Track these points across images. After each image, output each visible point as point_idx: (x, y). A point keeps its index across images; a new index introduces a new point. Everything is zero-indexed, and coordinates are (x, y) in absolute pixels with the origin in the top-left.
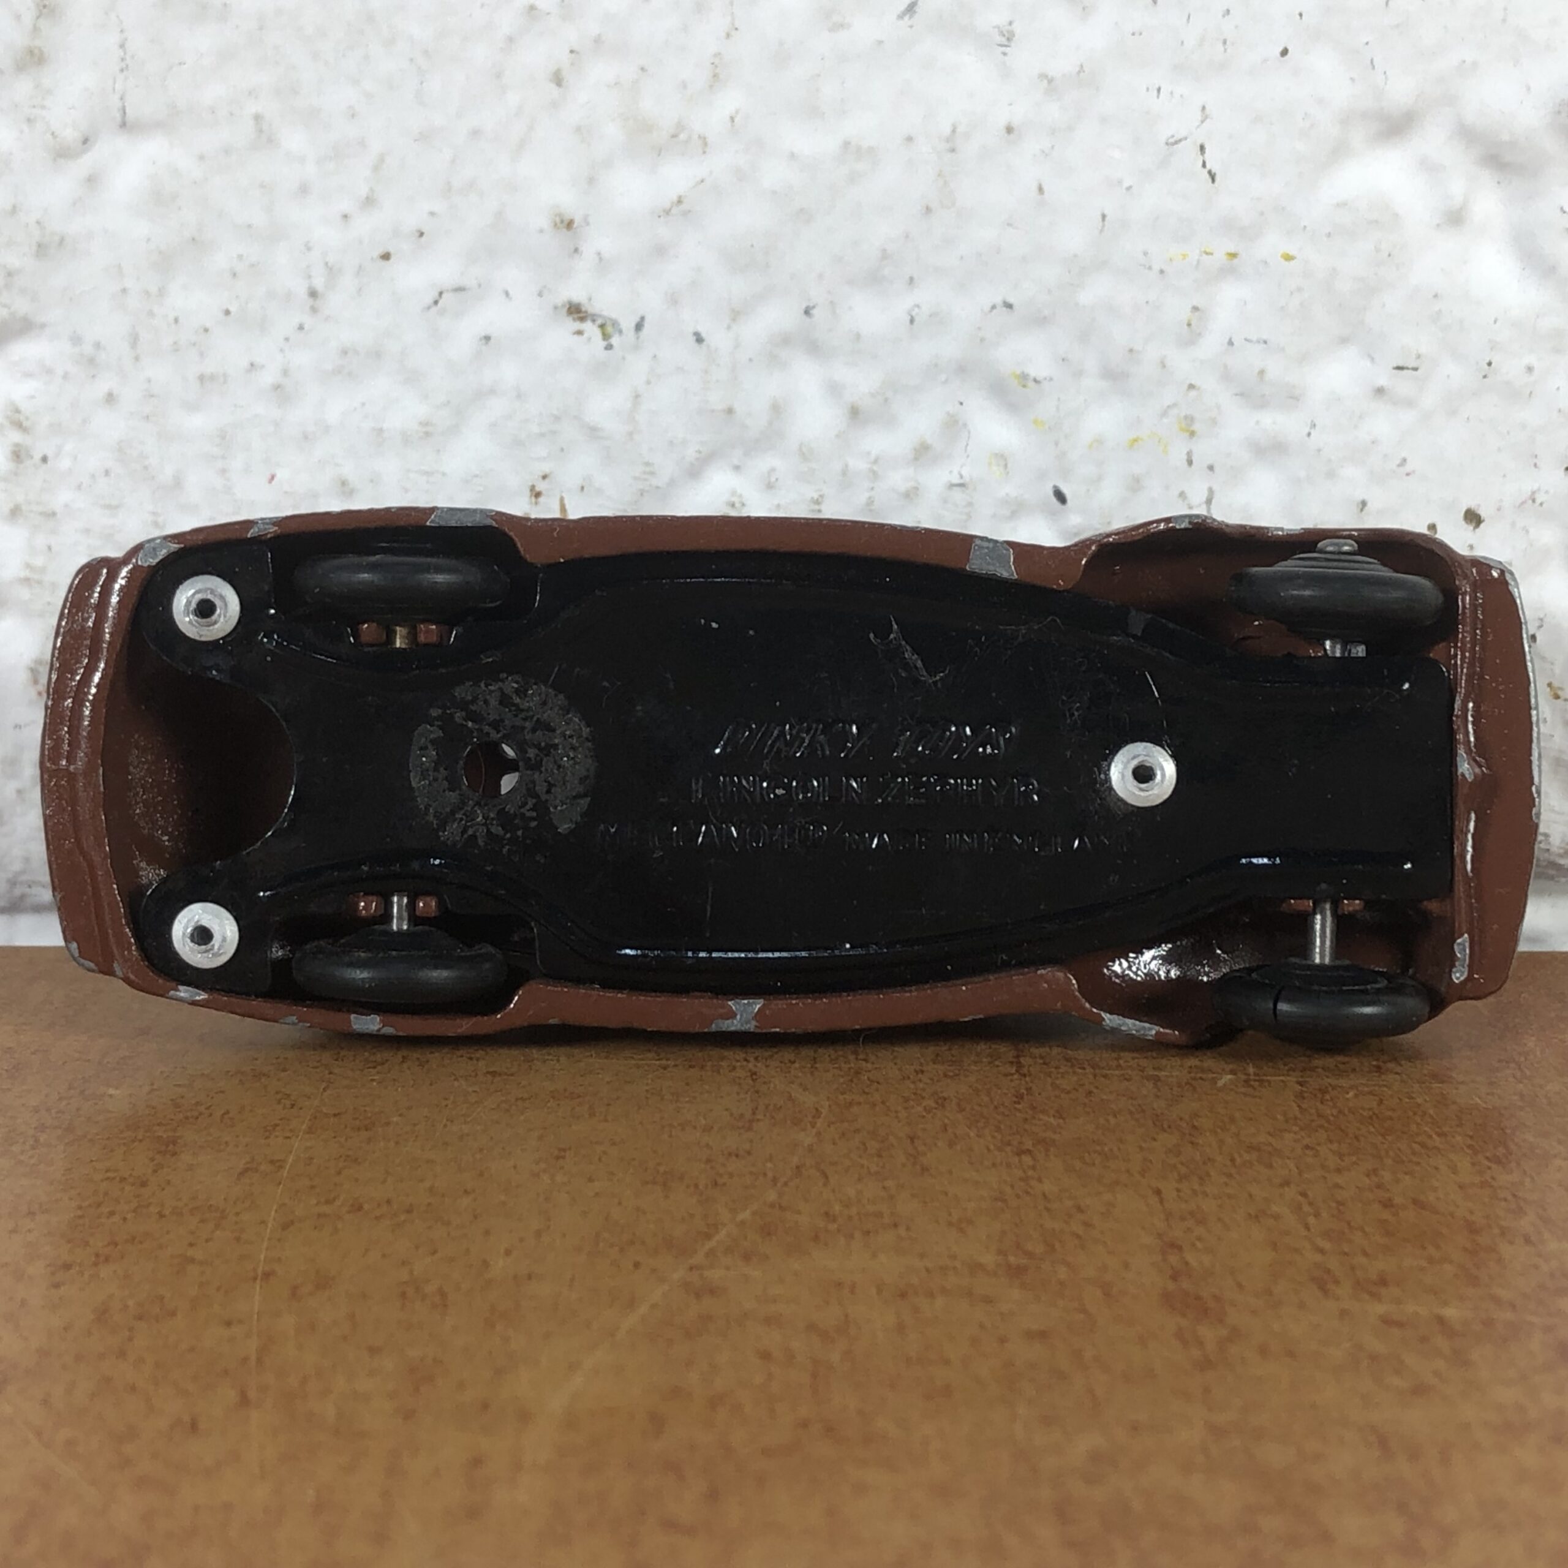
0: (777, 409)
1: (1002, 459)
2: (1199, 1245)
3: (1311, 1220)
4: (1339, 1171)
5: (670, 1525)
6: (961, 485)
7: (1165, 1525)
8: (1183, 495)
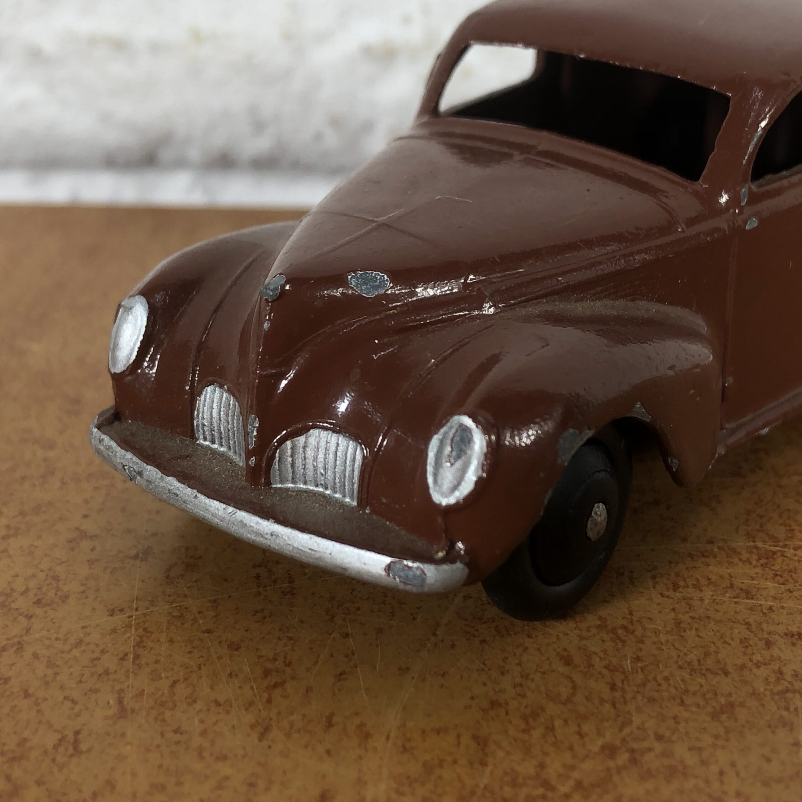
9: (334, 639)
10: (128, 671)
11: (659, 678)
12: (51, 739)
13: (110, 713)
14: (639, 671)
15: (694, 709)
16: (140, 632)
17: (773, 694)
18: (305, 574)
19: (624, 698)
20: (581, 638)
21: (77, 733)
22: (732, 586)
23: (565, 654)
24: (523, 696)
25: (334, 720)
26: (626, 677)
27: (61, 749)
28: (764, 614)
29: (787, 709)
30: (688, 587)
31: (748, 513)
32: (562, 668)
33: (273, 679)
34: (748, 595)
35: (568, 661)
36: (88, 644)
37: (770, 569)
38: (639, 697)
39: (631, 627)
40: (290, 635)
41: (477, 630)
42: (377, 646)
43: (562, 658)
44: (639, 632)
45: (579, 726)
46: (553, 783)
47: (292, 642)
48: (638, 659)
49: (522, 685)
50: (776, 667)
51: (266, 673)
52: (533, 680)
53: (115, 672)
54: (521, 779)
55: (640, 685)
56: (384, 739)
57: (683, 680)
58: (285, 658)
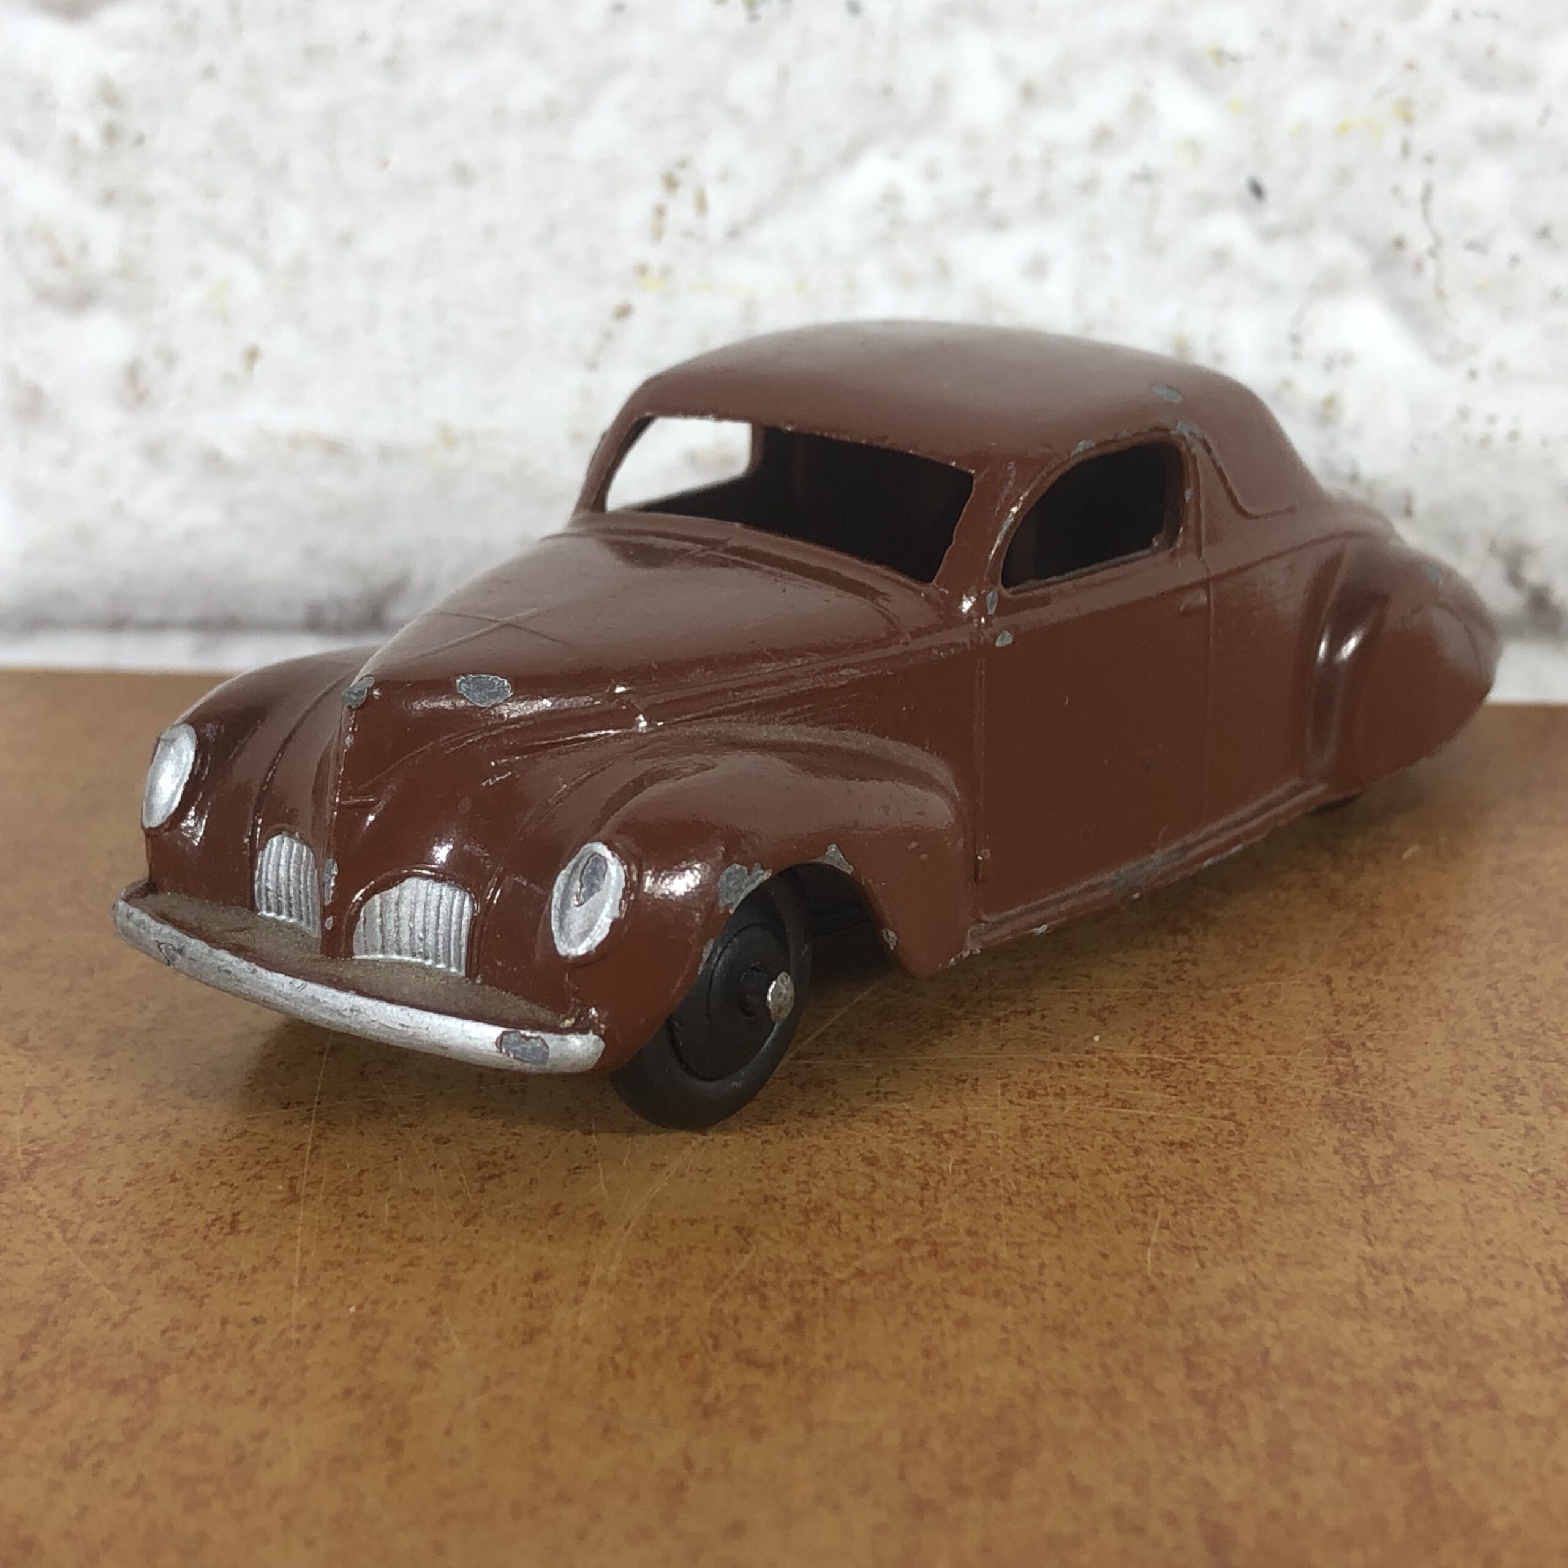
0: (941, 89)
1: (1194, 148)
2: (1370, 1045)
3: (1500, 1018)
4: (1535, 960)
5: (747, 1360)
6: (1145, 176)
7: (1308, 1381)
8: (1396, 191)
9: (572, 1136)
10: (303, 1160)
11: (987, 1180)
12: (201, 1219)
13: (278, 1197)
14: (963, 1172)
15: (1023, 1208)
16: (322, 1124)
17: (1129, 1196)
19: (936, 1197)
20: (894, 1141)
21: (235, 1215)
22: (1107, 1095)
23: (870, 1155)
24: (809, 1192)
25: (562, 1209)
26: (943, 1178)
27: (216, 1229)
28: (1141, 1123)
29: (1144, 1212)
30: (1047, 1095)
31: (1150, 1024)
32: (862, 1168)
33: (485, 1172)
34: (1125, 1104)
35: (871, 1161)
36: (254, 1134)
37: (1162, 1080)
38: (956, 1197)
39: (962, 1132)
40: (515, 1131)
42: (627, 1143)
43: (864, 1158)
44: (972, 1136)
45: (873, 1220)
46: (827, 1270)
47: (517, 1137)
48: (964, 1161)
49: (806, 1182)
50: (1141, 1173)
51: (480, 1166)
52: (823, 1178)
53: (287, 1160)
54: (787, 1266)
55: (960, 1186)
56: (622, 1228)
57: (1017, 1182)
58: (506, 1152)
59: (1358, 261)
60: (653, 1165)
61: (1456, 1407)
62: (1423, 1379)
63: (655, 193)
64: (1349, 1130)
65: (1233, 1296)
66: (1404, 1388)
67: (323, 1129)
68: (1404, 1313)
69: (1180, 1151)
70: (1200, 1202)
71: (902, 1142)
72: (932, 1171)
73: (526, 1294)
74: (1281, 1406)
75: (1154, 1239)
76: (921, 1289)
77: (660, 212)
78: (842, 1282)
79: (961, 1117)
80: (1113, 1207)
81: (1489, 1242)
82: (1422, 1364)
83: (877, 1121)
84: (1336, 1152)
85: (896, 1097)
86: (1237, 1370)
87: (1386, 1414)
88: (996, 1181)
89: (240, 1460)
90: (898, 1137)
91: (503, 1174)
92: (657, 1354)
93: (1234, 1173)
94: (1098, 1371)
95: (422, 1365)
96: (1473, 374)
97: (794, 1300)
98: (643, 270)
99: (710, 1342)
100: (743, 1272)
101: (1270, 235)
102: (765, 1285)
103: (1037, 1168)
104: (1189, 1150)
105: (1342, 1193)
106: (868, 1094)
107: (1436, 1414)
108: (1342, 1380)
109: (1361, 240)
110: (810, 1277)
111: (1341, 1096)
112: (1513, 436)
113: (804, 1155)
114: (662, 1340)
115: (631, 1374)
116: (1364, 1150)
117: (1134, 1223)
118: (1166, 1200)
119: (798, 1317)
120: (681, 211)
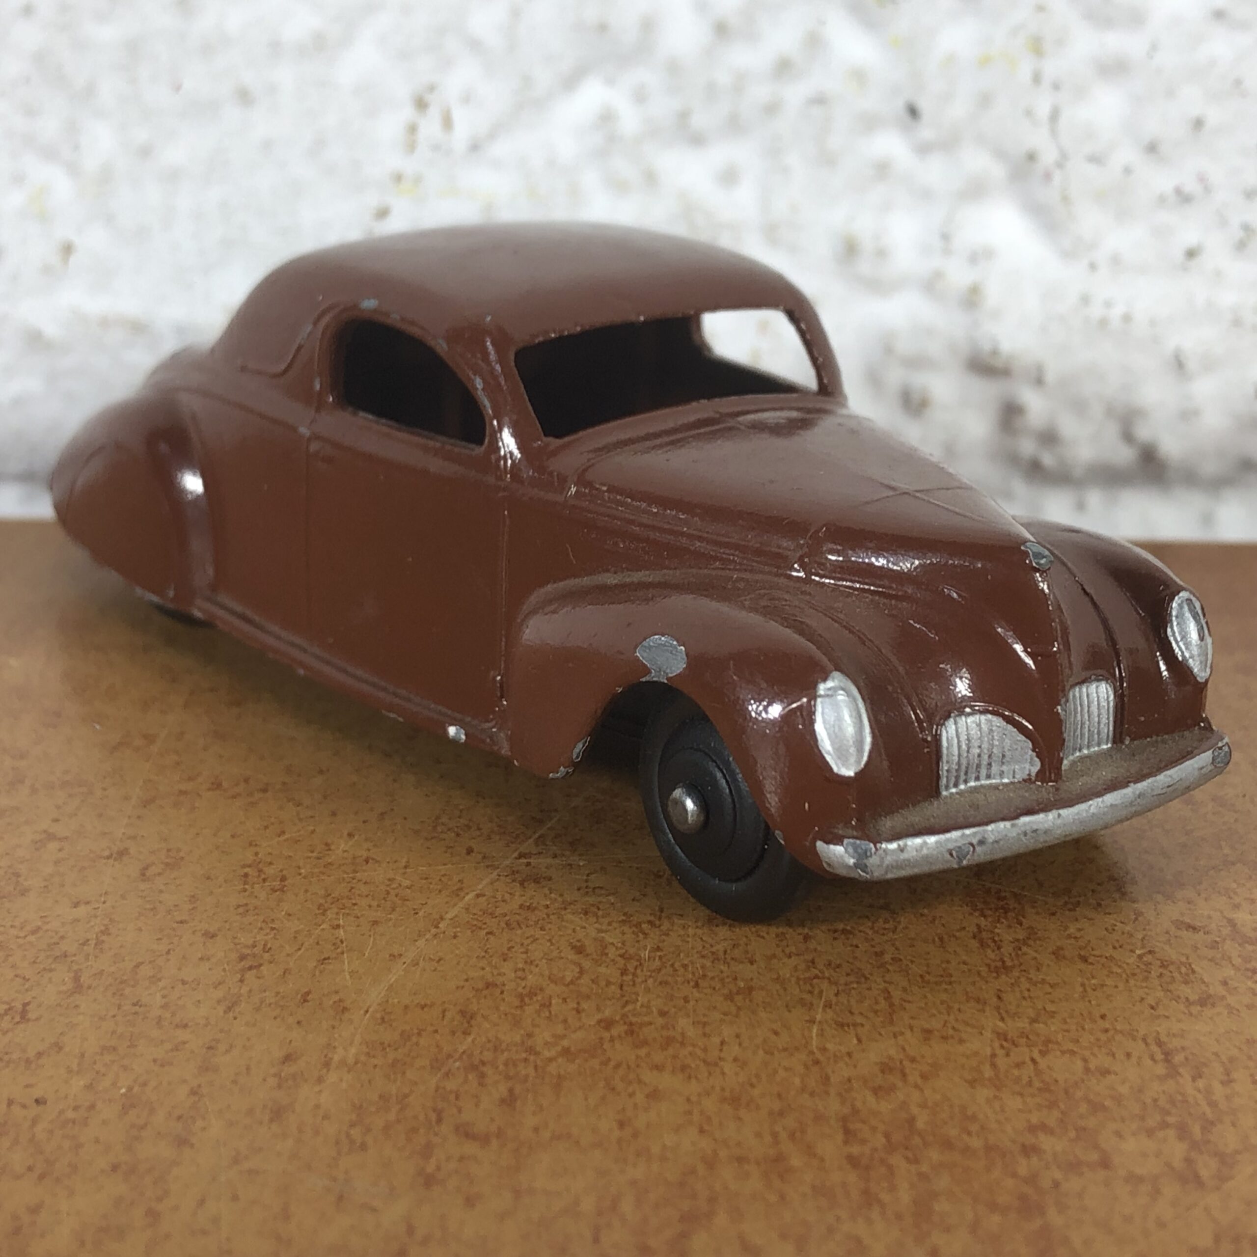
0: (648, 27)
1: (859, 76)
5: (466, 1133)
6: (820, 100)
7: (948, 1144)
8: (1029, 113)
9: (323, 929)
10: (88, 955)
11: (677, 965)
13: (64, 988)
14: (657, 958)
15: (709, 991)
16: (106, 922)
17: (798, 979)
18: (300, 874)
19: (634, 982)
20: (600, 931)
21: (25, 1005)
23: (578, 944)
24: (525, 978)
25: (311, 996)
26: (641, 964)
27: (7, 1018)
29: (811, 992)
32: (572, 956)
33: (248, 963)
35: (579, 950)
36: (47, 931)
38: (650, 981)
39: (657, 923)
40: (274, 926)
41: (485, 923)
42: (370, 936)
43: (574, 947)
44: (666, 926)
45: (578, 1003)
46: (538, 1049)
47: (275, 931)
48: (659, 949)
49: (524, 970)
50: (809, 957)
51: (242, 958)
52: (537, 966)
53: (75, 955)
54: (504, 1046)
55: (654, 971)
56: (362, 1012)
57: (703, 967)
58: (265, 945)
59: (997, 171)
60: (392, 955)
61: (1074, 1167)
62: (1046, 1142)
63: (408, 112)
64: (985, 917)
65: (886, 1068)
66: (1028, 1150)
67: (107, 925)
68: (1030, 1084)
69: (843, 936)
70: (858, 983)
71: (606, 931)
72: (631, 958)
73: (275, 1075)
74: (925, 1168)
75: (819, 1017)
76: (618, 1066)
77: (412, 129)
78: (550, 1060)
79: (657, 908)
80: (785, 989)
81: (1103, 1017)
82: (1043, 1127)
83: (586, 913)
84: (974, 937)
85: (603, 892)
86: (887, 1136)
87: (1014, 1175)
88: (685, 966)
89: (17, 1231)
90: (604, 927)
91: (261, 965)
92: (387, 1128)
93: (887, 957)
94: (768, 1139)
95: (182, 1142)
96: (1093, 267)
97: (508, 1078)
98: (398, 178)
99: (433, 1117)
100: (464, 1052)
101: (924, 149)
102: (483, 1063)
103: (721, 954)
104: (851, 936)
105: (979, 973)
106: (579, 889)
107: (1058, 1175)
108: (976, 1143)
109: (999, 154)
110: (524, 1055)
111: (980, 887)
112: (1127, 318)
113: (522, 944)
114: (392, 1116)
115: (363, 1147)
116: (998, 934)
117: (802, 1002)
118: (830, 982)
119: (511, 1091)
120: (430, 127)
